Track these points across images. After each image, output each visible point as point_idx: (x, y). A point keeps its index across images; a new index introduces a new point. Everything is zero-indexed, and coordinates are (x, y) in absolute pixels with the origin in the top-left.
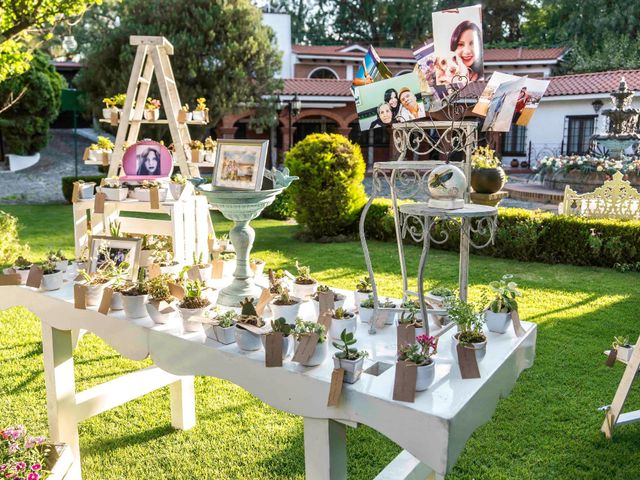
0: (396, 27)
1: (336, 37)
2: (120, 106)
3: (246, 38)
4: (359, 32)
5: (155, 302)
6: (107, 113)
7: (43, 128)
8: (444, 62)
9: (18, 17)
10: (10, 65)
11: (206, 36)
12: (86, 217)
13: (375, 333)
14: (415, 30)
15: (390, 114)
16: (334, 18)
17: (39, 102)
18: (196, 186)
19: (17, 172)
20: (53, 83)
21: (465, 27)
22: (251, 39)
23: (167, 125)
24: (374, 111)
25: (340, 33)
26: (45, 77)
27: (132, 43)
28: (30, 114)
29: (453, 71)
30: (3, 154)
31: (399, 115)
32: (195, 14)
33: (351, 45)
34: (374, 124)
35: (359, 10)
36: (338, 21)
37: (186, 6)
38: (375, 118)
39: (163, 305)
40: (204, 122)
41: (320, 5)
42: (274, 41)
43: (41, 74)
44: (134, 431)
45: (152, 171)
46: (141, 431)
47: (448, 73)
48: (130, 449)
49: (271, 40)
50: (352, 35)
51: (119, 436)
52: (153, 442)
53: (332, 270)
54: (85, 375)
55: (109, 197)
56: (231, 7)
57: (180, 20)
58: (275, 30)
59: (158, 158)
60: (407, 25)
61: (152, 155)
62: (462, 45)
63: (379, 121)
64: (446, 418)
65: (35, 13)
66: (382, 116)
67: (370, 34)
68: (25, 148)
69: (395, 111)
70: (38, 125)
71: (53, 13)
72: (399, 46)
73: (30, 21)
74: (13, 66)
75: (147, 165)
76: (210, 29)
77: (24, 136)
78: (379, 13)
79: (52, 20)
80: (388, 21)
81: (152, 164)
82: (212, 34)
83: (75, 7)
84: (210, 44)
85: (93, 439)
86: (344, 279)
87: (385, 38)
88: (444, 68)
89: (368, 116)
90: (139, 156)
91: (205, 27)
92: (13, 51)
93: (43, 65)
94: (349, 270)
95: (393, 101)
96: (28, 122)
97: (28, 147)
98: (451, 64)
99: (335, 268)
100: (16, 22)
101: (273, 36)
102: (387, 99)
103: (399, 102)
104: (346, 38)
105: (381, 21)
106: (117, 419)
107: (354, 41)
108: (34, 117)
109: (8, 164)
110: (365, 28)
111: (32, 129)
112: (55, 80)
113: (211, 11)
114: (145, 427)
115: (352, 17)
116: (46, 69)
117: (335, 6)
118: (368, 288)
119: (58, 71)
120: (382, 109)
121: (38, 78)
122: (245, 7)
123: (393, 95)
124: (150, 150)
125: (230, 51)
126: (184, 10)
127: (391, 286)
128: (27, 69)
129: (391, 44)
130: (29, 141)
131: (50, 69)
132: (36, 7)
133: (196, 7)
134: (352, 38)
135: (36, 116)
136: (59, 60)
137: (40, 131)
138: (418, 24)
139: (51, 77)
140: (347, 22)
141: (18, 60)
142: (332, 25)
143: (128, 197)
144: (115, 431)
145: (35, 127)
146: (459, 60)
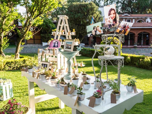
0: (138, 8)
1: (121, 12)
2: (55, 31)
3: (94, 14)
4: (127, 10)
5: (46, 77)
6: (53, 33)
7: (50, 36)
8: (107, 19)
9: (39, 12)
10: (38, 22)
11: (84, 14)
12: (41, 56)
13: (96, 89)
14: (143, 9)
15: (95, 32)
16: (121, 7)
17: (49, 30)
18: (60, 50)
19: (44, 46)
20: (52, 26)
21: (112, 10)
22: (95, 14)
23: (65, 35)
24: (91, 32)
25: (122, 11)
26: (51, 25)
27: (58, 17)
28: (47, 33)
29: (109, 21)
30: (41, 42)
31: (97, 33)
32: (82, 9)
33: (125, 14)
34: (91, 35)
35: (127, 5)
36: (122, 8)
37: (80, 7)
38: (91, 34)
39: (48, 78)
40: (74, 35)
41: (117, 4)
42: (101, 14)
43: (50, 24)
44: (50, 107)
45: (56, 46)
46: (52, 107)
47: (108, 22)
48: (48, 111)
49: (100, 14)
50: (126, 11)
51: (47, 108)
52: (53, 110)
53: (110, 72)
54: (44, 93)
55: (45, 52)
56: (91, 7)
57: (79, 10)
58: (102, 11)
59: (58, 43)
60: (141, 8)
61: (56, 43)
62: (111, 14)
63: (92, 34)
64: (100, 113)
65: (43, 11)
66: (93, 33)
67: (131, 11)
68: (46, 41)
69: (96, 32)
70: (49, 35)
71: (47, 11)
72: (139, 14)
73: (42, 13)
74: (39, 23)
75: (55, 45)
76: (85, 12)
77: (46, 38)
78: (133, 5)
79: (46, 12)
80: (136, 7)
81: (56, 45)
82: (86, 13)
83: (51, 9)
84: (85, 16)
85: (41, 108)
86: (112, 75)
87: (135, 11)
88: (107, 20)
89: (90, 33)
90: (53, 43)
91: (84, 12)
92: (39, 19)
93: (50, 22)
94: (115, 72)
95: (95, 29)
96: (47, 35)
97: (47, 41)
98: (109, 19)
99: (111, 72)
100: (39, 13)
101: (101, 13)
102: (94, 29)
103: (97, 30)
104: (124, 12)
105: (134, 7)
106: (47, 104)
107: (126, 13)
108: (48, 34)
109: (42, 44)
110: (129, 9)
111: (47, 37)
112: (53, 25)
113: (86, 8)
114: (53, 107)
115: (125, 7)
116: (51, 23)
117: (121, 4)
118: (99, 77)
119: (53, 23)
120: (93, 31)
121: (49, 25)
122: (94, 6)
123: (95, 28)
124: (56, 41)
125: (90, 17)
126: (79, 8)
127: (125, 77)
128: (42, 23)
129: (137, 13)
130: (47, 39)
131: (52, 23)
132: (43, 10)
133: (82, 7)
134: (126, 12)
135: (48, 33)
136: (55, 21)
137: (49, 37)
138: (144, 7)
139: (52, 25)
140: (124, 8)
141: (40, 22)
142: (120, 9)
143: (49, 52)
144: (46, 107)
145: (48, 36)
146: (111, 18)
